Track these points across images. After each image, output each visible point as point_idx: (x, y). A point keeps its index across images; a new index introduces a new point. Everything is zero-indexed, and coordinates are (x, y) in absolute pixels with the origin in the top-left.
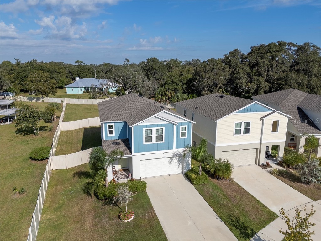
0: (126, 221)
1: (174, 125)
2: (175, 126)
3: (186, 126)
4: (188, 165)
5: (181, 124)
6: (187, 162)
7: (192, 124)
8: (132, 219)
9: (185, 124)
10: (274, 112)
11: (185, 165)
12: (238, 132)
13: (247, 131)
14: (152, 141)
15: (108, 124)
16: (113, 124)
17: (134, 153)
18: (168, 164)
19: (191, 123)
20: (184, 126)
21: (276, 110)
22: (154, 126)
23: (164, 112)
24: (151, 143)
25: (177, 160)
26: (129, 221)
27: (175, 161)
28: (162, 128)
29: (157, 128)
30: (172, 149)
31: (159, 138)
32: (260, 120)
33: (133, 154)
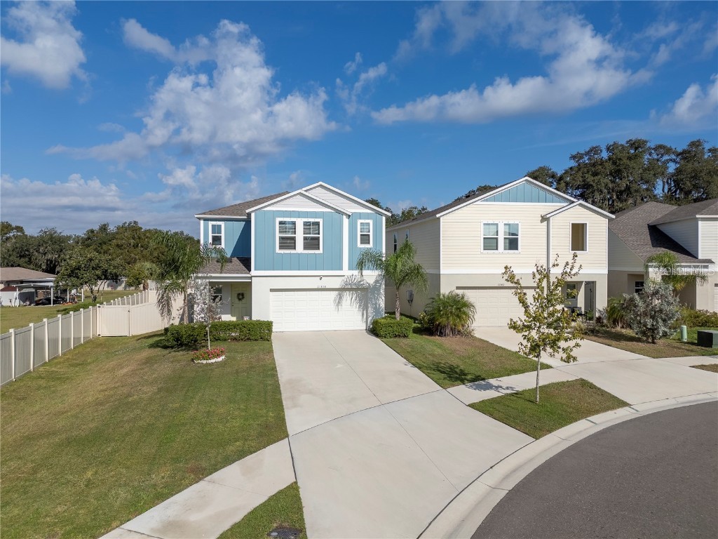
0: (204, 362)
1: (344, 217)
2: (346, 221)
3: (371, 222)
4: (377, 310)
5: (360, 216)
6: (376, 304)
7: (384, 218)
8: (220, 359)
9: (367, 216)
10: (573, 202)
11: (370, 310)
12: (491, 244)
13: (513, 244)
14: (295, 249)
15: (211, 223)
16: (222, 224)
17: (255, 270)
18: (333, 306)
19: (381, 214)
20: (367, 221)
21: (575, 200)
22: (299, 214)
23: (321, 186)
24: (292, 251)
25: (353, 299)
26: (210, 361)
27: (349, 298)
28: (317, 220)
29: (306, 220)
30: (341, 268)
31: (312, 243)
32: (542, 221)
33: (253, 272)
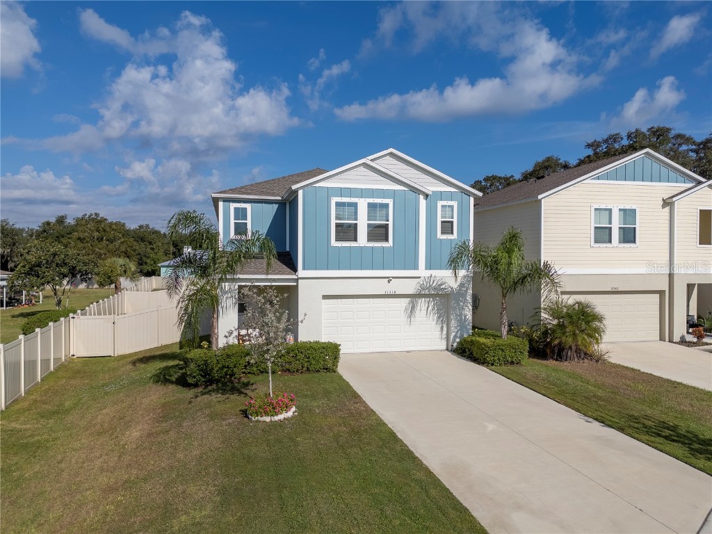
0: (267, 419)
1: (421, 197)
2: (423, 202)
3: (455, 204)
4: (461, 323)
5: (441, 196)
6: (461, 315)
7: (472, 199)
8: (290, 414)
9: (451, 196)
10: (700, 183)
11: (453, 323)
12: (603, 235)
13: (629, 236)
14: (356, 240)
15: (233, 206)
16: (248, 206)
17: (304, 269)
18: (403, 317)
19: (468, 194)
20: (450, 203)
21: (703, 180)
22: (362, 193)
23: (391, 154)
24: (353, 244)
25: (430, 308)
26: (276, 418)
27: (424, 308)
28: (385, 201)
29: (371, 200)
30: (416, 267)
31: (379, 232)
32: (663, 207)
33: (301, 272)
